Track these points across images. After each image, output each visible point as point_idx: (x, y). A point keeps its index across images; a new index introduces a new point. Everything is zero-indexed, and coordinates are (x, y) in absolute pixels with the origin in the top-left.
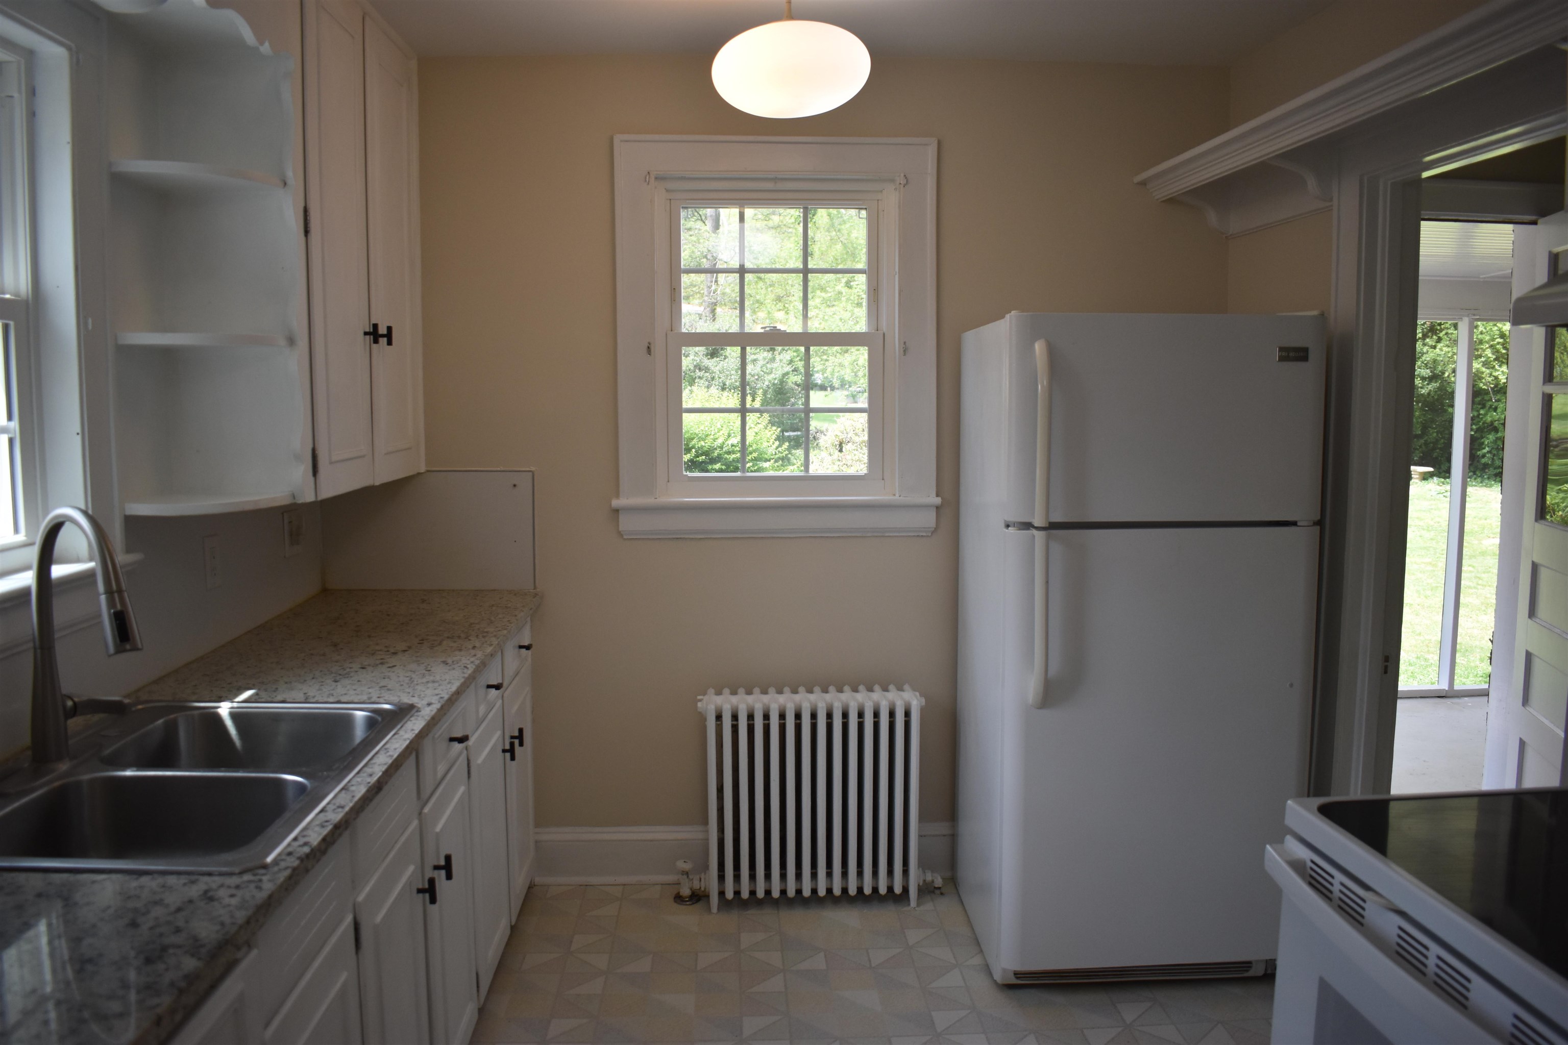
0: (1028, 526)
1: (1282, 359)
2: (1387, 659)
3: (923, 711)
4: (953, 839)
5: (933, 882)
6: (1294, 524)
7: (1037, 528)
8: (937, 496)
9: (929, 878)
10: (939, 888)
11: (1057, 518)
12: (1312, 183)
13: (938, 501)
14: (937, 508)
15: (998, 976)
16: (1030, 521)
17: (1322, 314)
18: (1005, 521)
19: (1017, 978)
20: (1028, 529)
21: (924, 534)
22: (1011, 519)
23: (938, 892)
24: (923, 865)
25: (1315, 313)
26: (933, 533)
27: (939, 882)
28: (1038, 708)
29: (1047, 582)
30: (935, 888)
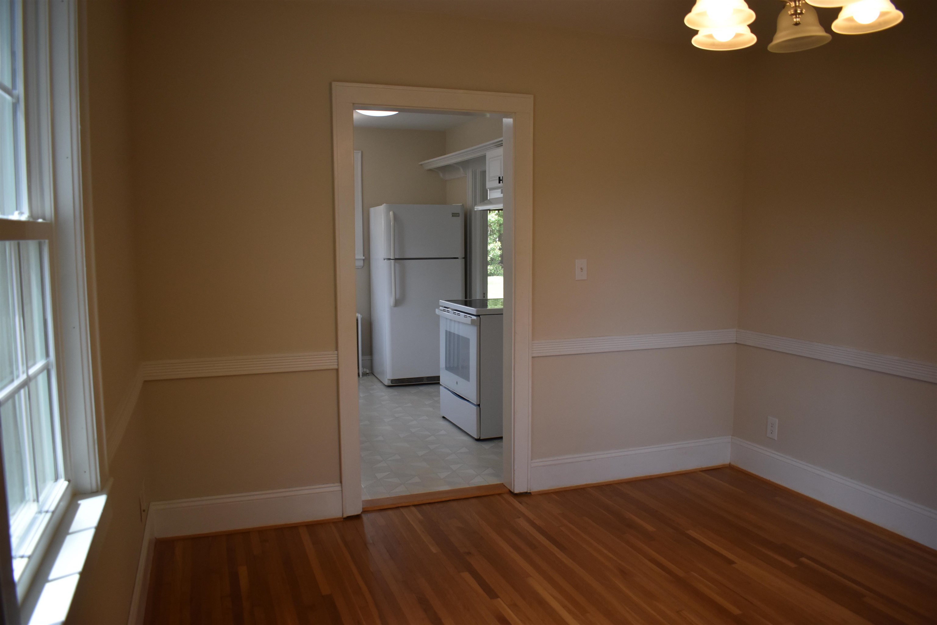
0: (389, 259)
1: (453, 216)
2: (484, 294)
3: (362, 319)
4: (371, 360)
5: (366, 372)
6: (457, 258)
7: (392, 259)
8: (363, 256)
9: (365, 370)
10: (368, 373)
11: (397, 257)
12: (461, 170)
13: (364, 258)
14: (363, 260)
15: (387, 383)
16: (390, 258)
17: (463, 205)
18: (384, 258)
19: (392, 383)
20: (389, 260)
21: (360, 268)
22: (386, 257)
23: (367, 374)
24: (363, 367)
25: (461, 204)
26: (362, 267)
27: (368, 371)
28: (394, 307)
29: (395, 273)
30: (367, 373)
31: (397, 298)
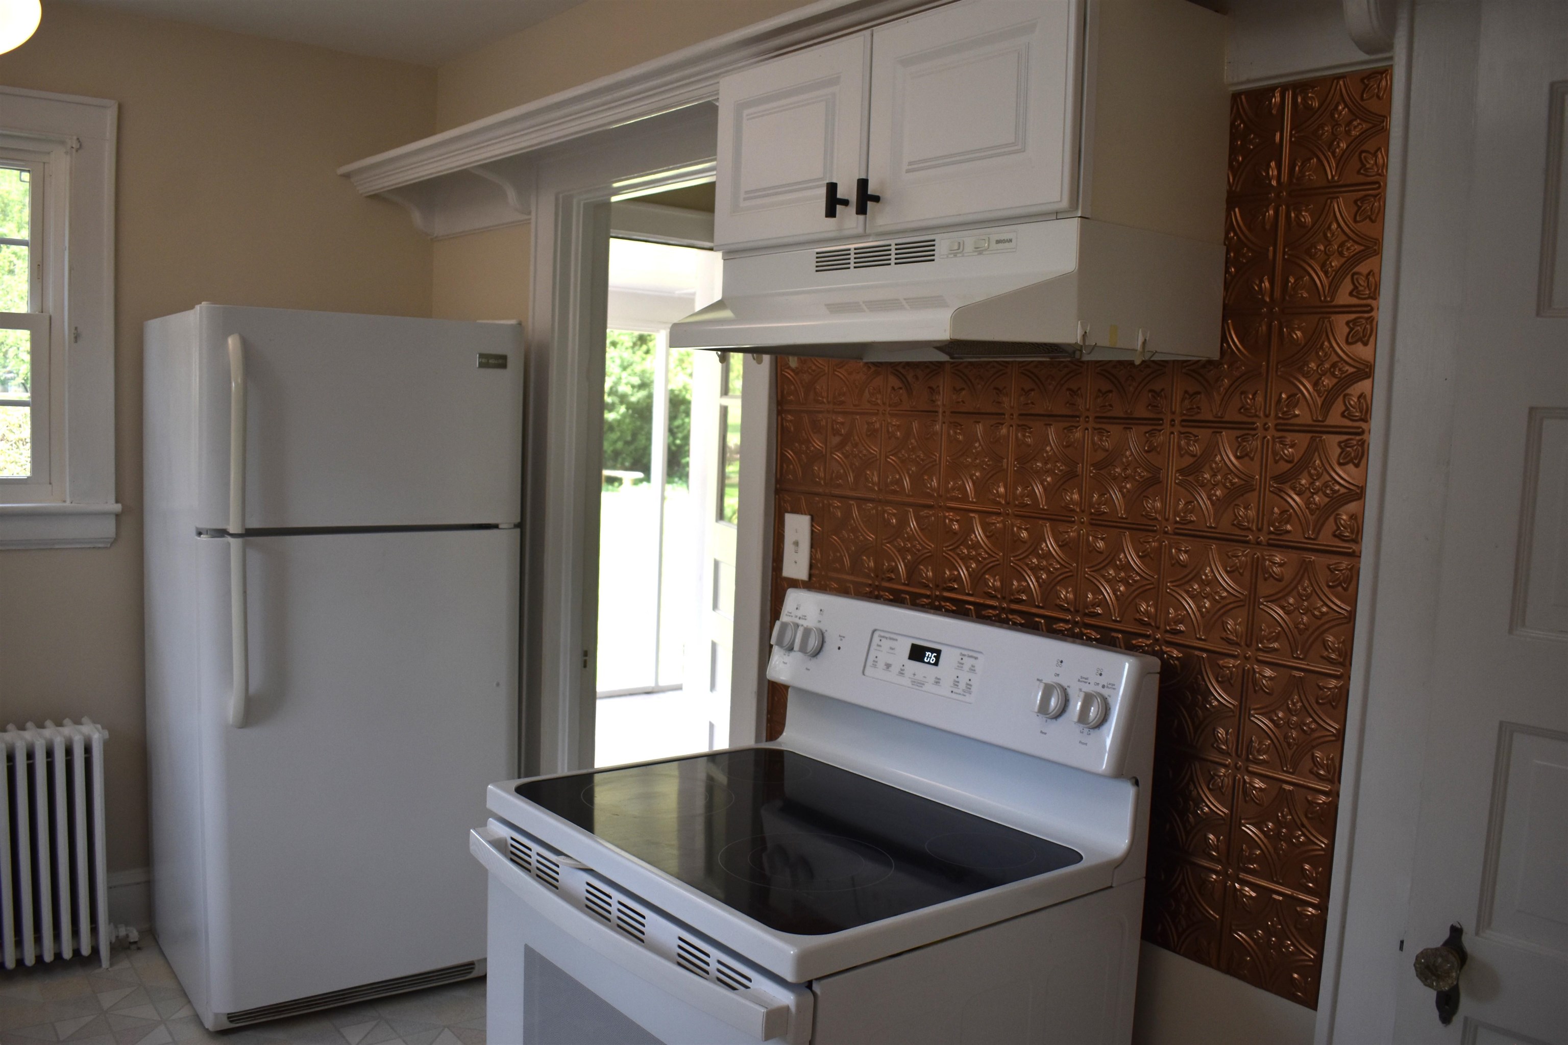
0: (222, 533)
1: (481, 365)
2: (585, 654)
3: (106, 745)
4: (149, 887)
5: (127, 936)
6: (495, 526)
7: (233, 535)
8: (117, 502)
9: (122, 932)
10: (135, 943)
11: (254, 523)
12: (511, 194)
13: (118, 507)
14: (117, 516)
15: (209, 1024)
16: (224, 527)
17: (520, 324)
18: (197, 529)
19: (231, 1022)
20: (222, 536)
21: (100, 545)
22: (204, 525)
23: (133, 947)
24: (113, 919)
25: (513, 322)
26: (112, 544)
27: (134, 935)
28: (240, 728)
29: (245, 592)
30: (131, 943)
31: (252, 690)
